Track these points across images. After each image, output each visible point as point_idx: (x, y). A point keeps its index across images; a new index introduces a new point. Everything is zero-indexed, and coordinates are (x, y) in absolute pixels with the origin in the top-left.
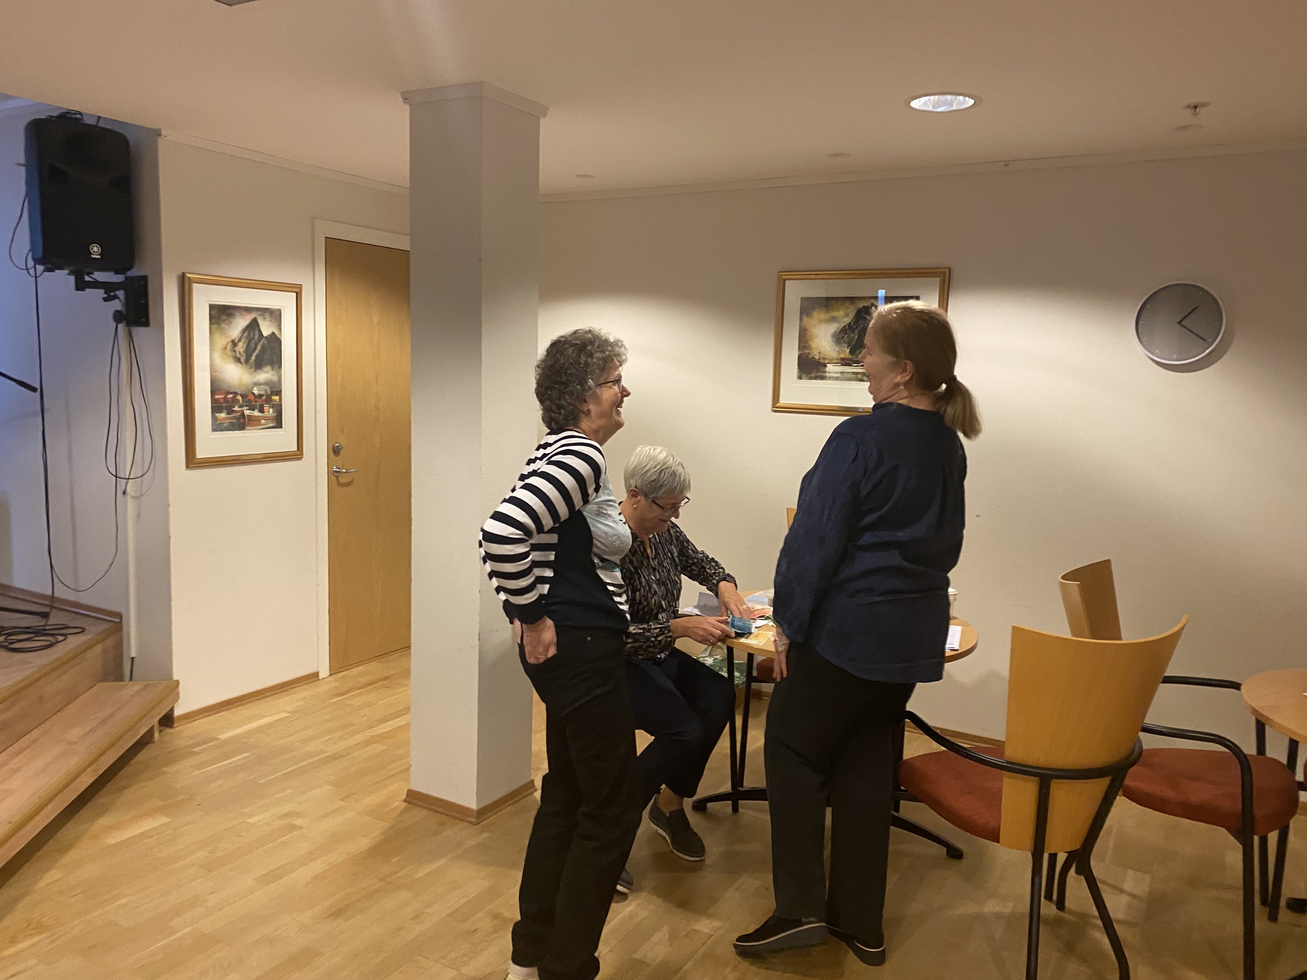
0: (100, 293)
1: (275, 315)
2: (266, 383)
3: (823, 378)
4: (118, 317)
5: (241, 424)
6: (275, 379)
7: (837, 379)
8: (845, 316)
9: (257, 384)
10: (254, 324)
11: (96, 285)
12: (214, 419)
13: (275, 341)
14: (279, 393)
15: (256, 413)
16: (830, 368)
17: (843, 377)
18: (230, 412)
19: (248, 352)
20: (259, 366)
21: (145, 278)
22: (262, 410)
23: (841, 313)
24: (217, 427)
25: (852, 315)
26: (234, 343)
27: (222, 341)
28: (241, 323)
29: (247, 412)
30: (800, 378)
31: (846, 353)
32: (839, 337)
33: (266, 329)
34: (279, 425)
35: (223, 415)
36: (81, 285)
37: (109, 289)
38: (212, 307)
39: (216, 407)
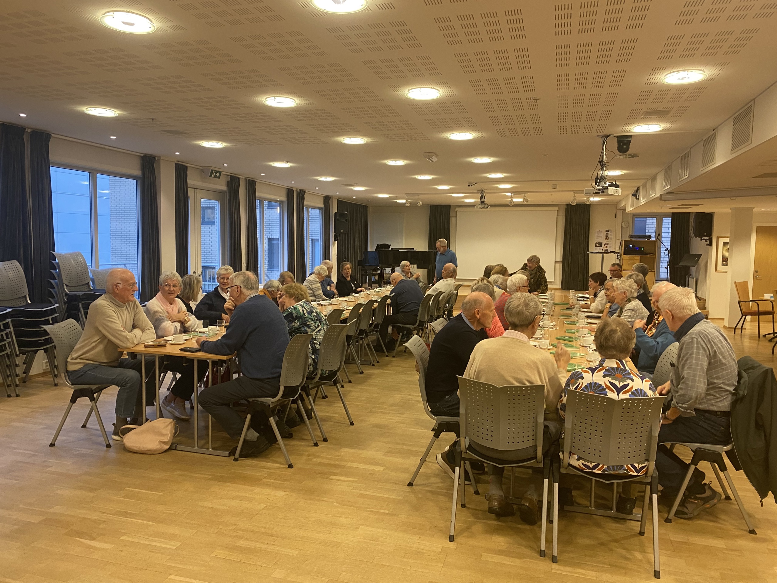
0: (705, 241)
4: (706, 245)
11: (704, 239)
12: (722, 263)
21: (711, 238)
27: (725, 248)
36: (701, 240)
38: (724, 242)
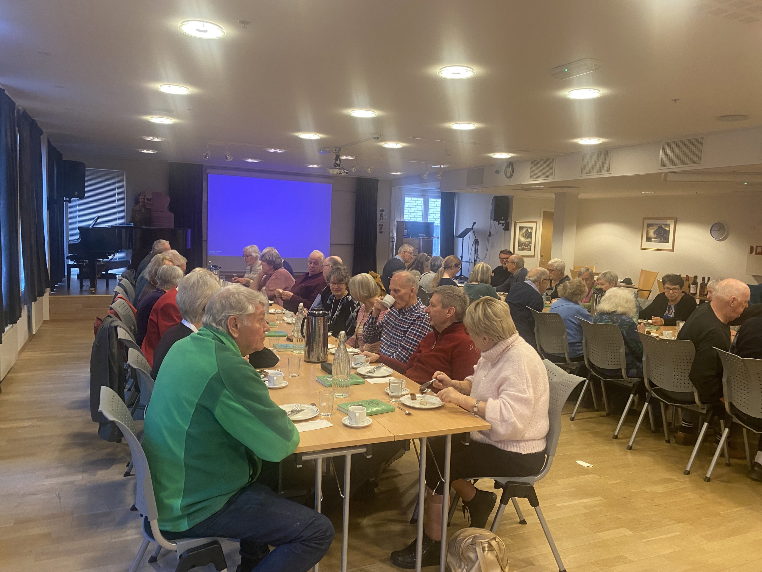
0: (501, 225)
1: (531, 228)
2: (529, 241)
3: (651, 242)
4: (504, 229)
5: (523, 249)
6: (530, 240)
7: (654, 242)
8: (656, 228)
9: (527, 242)
10: (527, 230)
11: (501, 223)
12: (518, 248)
13: (531, 233)
14: (531, 243)
15: (526, 247)
16: (653, 239)
17: (655, 242)
18: (521, 247)
19: (526, 235)
20: (527, 238)
21: (509, 222)
22: (527, 247)
23: (654, 227)
24: (519, 250)
25: (657, 227)
26: (523, 234)
27: (521, 233)
28: (525, 230)
29: (525, 247)
30: (646, 242)
31: (656, 236)
32: (654, 233)
33: (530, 231)
34: (530, 250)
35: (520, 247)
37: (503, 224)
38: (520, 227)
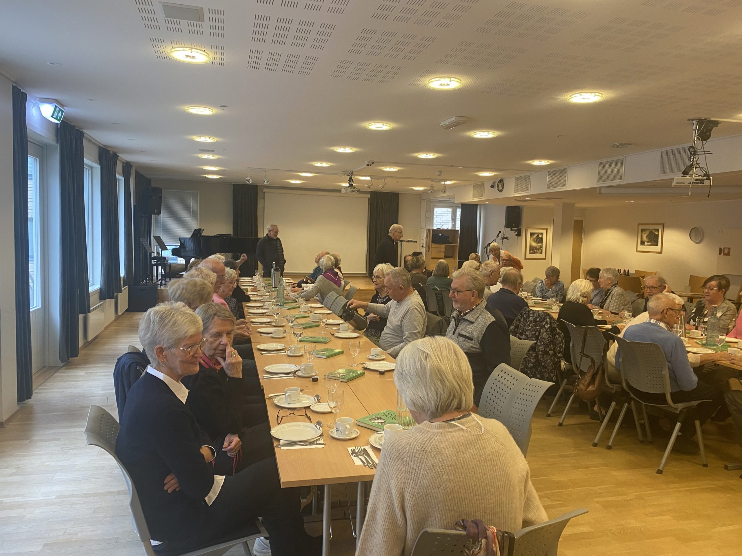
1: (542, 234)
3: (644, 245)
4: (516, 235)
5: (534, 253)
6: (541, 245)
7: (647, 245)
8: (647, 233)
9: (538, 246)
13: (542, 238)
14: (542, 248)
18: (533, 250)
19: (537, 240)
20: (538, 243)
21: (521, 229)
22: (539, 251)
24: (530, 253)
25: (649, 232)
27: (532, 239)
28: (536, 235)
29: (536, 251)
30: (641, 245)
31: (648, 240)
32: (647, 237)
33: (540, 236)
34: (542, 253)
36: (512, 230)
37: (515, 231)
39: (530, 250)
